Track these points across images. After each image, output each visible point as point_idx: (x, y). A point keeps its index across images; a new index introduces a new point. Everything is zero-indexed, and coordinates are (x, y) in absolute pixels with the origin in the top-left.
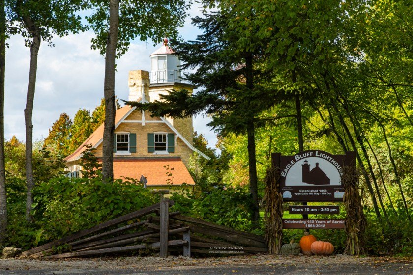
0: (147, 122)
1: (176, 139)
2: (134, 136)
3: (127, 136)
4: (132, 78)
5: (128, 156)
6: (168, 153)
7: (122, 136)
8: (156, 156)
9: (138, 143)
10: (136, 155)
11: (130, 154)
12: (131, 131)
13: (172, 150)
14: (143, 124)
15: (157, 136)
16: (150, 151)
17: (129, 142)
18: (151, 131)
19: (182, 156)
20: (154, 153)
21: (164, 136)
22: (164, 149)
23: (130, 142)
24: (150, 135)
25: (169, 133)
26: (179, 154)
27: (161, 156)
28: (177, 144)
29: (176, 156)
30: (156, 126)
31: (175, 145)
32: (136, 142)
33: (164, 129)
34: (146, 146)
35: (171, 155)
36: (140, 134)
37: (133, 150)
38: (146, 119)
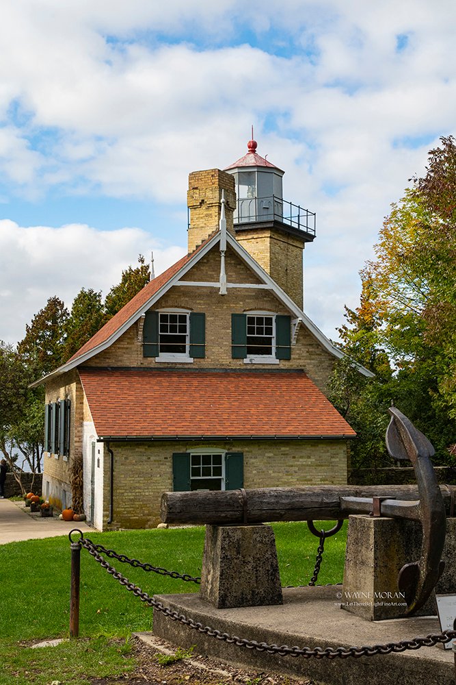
0: (231, 285)
1: (294, 330)
2: (199, 319)
3: (183, 318)
4: (196, 188)
5: (186, 366)
6: (277, 361)
7: (173, 318)
8: (249, 367)
9: (209, 336)
10: (206, 363)
11: (191, 360)
12: (194, 306)
13: (284, 354)
14: (223, 291)
15: (251, 320)
16: (237, 354)
17: (188, 333)
18: (239, 308)
19: (308, 368)
20: (246, 361)
21: (269, 321)
22: (268, 352)
23: (191, 332)
24: (237, 319)
25: (279, 313)
26: (301, 362)
27: (261, 367)
28: (298, 340)
29: (295, 367)
30: (249, 297)
31: (294, 342)
32: (204, 333)
33: (267, 306)
34: (227, 343)
35: (284, 365)
36: (213, 315)
37: (198, 352)
38: (228, 281)
